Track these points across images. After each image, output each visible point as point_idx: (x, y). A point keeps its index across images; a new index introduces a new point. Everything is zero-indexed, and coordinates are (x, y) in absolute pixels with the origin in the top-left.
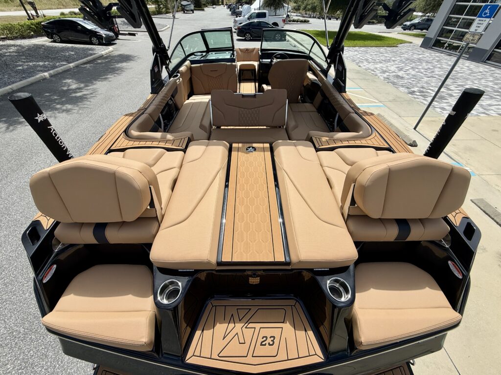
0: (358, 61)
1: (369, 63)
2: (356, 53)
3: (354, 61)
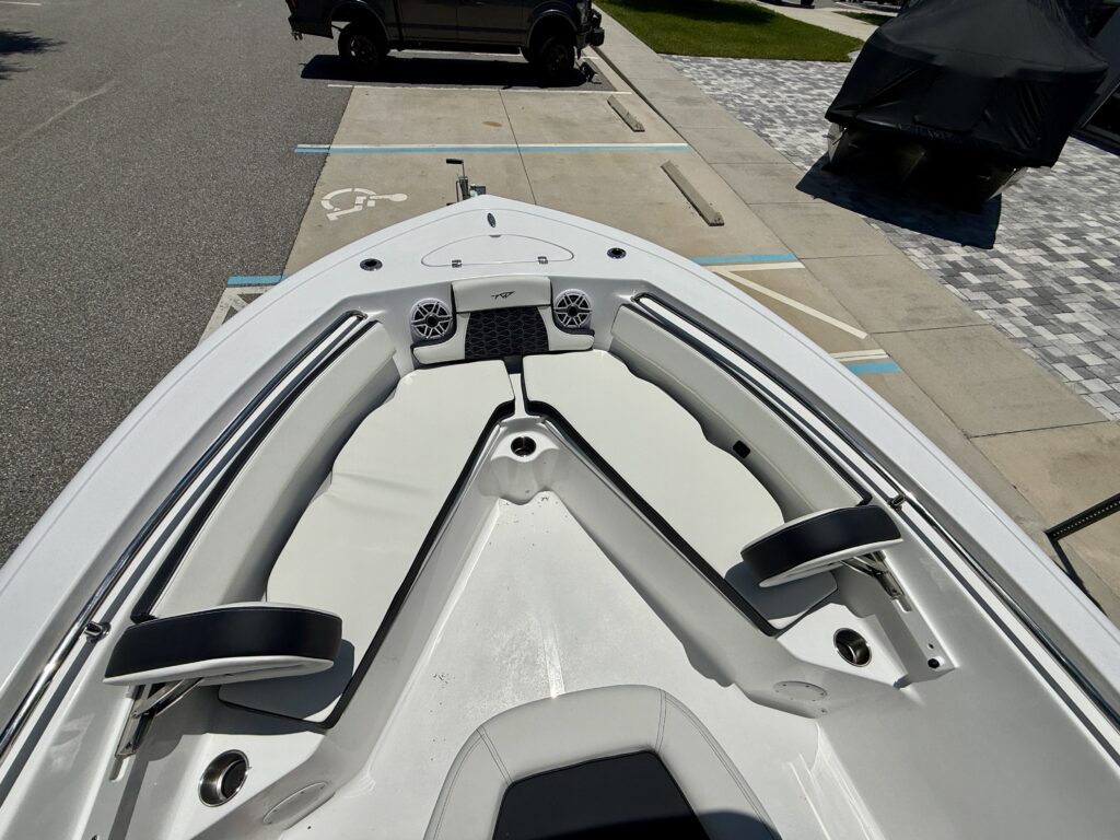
0: (757, 118)
2: (746, 82)
3: (746, 115)
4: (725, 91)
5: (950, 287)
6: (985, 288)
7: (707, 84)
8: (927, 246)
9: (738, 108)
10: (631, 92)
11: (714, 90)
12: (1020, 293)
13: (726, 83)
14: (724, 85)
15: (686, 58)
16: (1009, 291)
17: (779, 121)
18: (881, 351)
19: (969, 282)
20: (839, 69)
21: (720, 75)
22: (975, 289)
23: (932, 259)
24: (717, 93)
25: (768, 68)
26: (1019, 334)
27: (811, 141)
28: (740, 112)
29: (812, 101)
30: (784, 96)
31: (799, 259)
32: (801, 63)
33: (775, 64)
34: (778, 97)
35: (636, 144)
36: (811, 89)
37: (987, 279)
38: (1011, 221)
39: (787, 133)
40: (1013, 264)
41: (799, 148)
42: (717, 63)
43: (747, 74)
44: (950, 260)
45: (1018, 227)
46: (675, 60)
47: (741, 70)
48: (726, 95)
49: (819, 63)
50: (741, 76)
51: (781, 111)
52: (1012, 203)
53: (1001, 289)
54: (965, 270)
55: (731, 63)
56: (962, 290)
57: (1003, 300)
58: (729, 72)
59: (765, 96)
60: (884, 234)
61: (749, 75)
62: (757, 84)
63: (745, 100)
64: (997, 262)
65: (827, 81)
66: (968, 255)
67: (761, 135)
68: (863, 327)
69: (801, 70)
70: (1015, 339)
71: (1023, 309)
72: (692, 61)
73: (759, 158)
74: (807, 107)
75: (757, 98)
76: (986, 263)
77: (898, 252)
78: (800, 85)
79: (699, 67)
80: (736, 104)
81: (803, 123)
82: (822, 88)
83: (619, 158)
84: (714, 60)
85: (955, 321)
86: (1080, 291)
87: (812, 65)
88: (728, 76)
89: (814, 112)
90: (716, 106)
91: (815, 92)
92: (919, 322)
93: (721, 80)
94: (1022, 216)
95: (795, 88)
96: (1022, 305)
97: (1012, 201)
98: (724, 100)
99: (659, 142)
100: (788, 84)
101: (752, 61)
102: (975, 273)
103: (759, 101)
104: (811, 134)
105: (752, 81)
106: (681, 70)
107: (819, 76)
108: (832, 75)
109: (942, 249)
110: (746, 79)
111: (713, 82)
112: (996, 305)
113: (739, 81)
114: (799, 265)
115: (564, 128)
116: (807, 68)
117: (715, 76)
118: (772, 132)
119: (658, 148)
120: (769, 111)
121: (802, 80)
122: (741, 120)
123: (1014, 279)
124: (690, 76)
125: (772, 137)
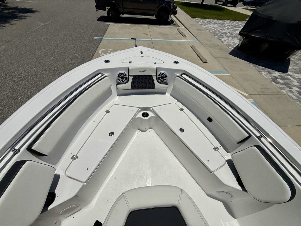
0: (218, 35)
1: (228, 37)
2: (216, 26)
3: (216, 34)
4: (210, 28)
5: (274, 83)
6: (284, 84)
7: (205, 26)
8: (267, 71)
9: (213, 32)
10: (183, 27)
11: (207, 27)
12: (296, 86)
13: (210, 26)
14: (209, 26)
15: (199, 19)
16: (293, 85)
17: (225, 36)
18: (252, 100)
19: (280, 82)
20: (243, 23)
21: (208, 24)
22: (281, 84)
23: (268, 75)
24: (208, 28)
25: (223, 22)
26: (295, 97)
27: (234, 41)
28: (214, 33)
29: (234, 31)
30: (227, 30)
31: (229, 73)
32: (232, 21)
33: (225, 21)
34: (225, 30)
35: (184, 40)
36: (234, 28)
37: (285, 82)
38: (293, 66)
39: (227, 39)
40: (294, 78)
41: (230, 43)
42: (208, 20)
43: (216, 23)
44: (274, 76)
45: (295, 67)
46: (196, 19)
47: (215, 22)
48: (210, 29)
49: (237, 21)
50: (215, 24)
51: (226, 34)
52: (294, 61)
53: (290, 84)
54: (278, 79)
55: (212, 21)
56: (277, 84)
57: (290, 88)
58: (211, 23)
59: (221, 29)
60: (254, 67)
61: (217, 24)
62: (219, 26)
63: (215, 30)
64: (289, 77)
65: (239, 26)
66: (280, 74)
67: (219, 39)
68: (247, 93)
69: (232, 23)
70: (294, 99)
71: (297, 91)
72: (201, 20)
73: (218, 45)
74: (233, 33)
75: (219, 30)
76: (285, 77)
77: (259, 72)
78: (231, 27)
79: (203, 21)
80: (213, 31)
81: (232, 37)
82: (238, 28)
83: (179, 44)
84: (207, 20)
85: (275, 93)
87: (235, 22)
88: (211, 24)
89: (235, 34)
90: (207, 31)
91: (236, 29)
92: (264, 92)
93: (209, 25)
94: (297, 65)
95: (230, 28)
96: (296, 89)
97: (293, 60)
98: (210, 30)
99: (190, 40)
100: (228, 26)
101: (218, 20)
102: (282, 79)
103: (219, 31)
104: (234, 40)
105: (218, 25)
106: (198, 22)
107: (237, 25)
108: (241, 24)
109: (272, 72)
110: (216, 25)
111: (207, 25)
112: (288, 89)
113: (214, 25)
114: (229, 75)
115: (165, 36)
116: (233, 22)
117: (207, 24)
118: (223, 39)
119: (190, 42)
120: (222, 33)
121: (232, 25)
122: (214, 35)
123: (294, 82)
124: (200, 24)
125: (223, 40)
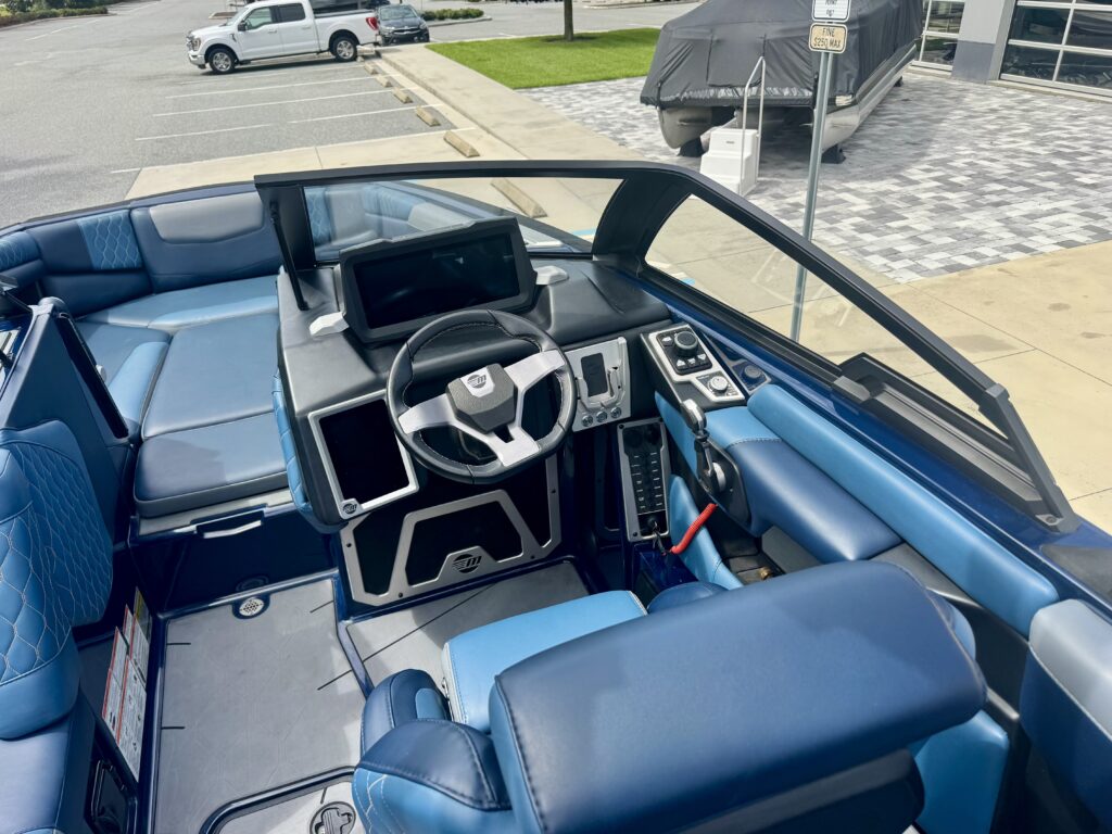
10: (472, 127)
11: (574, 111)
12: (857, 214)
13: (590, 103)
15: (548, 89)
16: (846, 214)
17: (644, 126)
18: (682, 273)
24: (577, 113)
39: (647, 133)
40: (859, 195)
42: (586, 88)
46: (534, 92)
47: (612, 89)
48: (588, 113)
50: (612, 95)
51: (650, 118)
53: (838, 214)
55: (602, 86)
57: (835, 222)
58: (598, 93)
59: (634, 107)
61: (621, 92)
62: (629, 99)
63: (608, 114)
64: (844, 196)
67: (615, 139)
68: (670, 261)
70: (834, 246)
72: (556, 91)
75: (623, 109)
76: (831, 198)
79: (563, 94)
80: (596, 119)
84: (584, 86)
86: (922, 204)
88: (596, 97)
90: (573, 123)
92: (734, 249)
93: (587, 102)
96: (854, 222)
98: (583, 119)
105: (624, 97)
106: (539, 100)
110: (615, 97)
111: (575, 105)
124: (548, 103)
125: (629, 139)
